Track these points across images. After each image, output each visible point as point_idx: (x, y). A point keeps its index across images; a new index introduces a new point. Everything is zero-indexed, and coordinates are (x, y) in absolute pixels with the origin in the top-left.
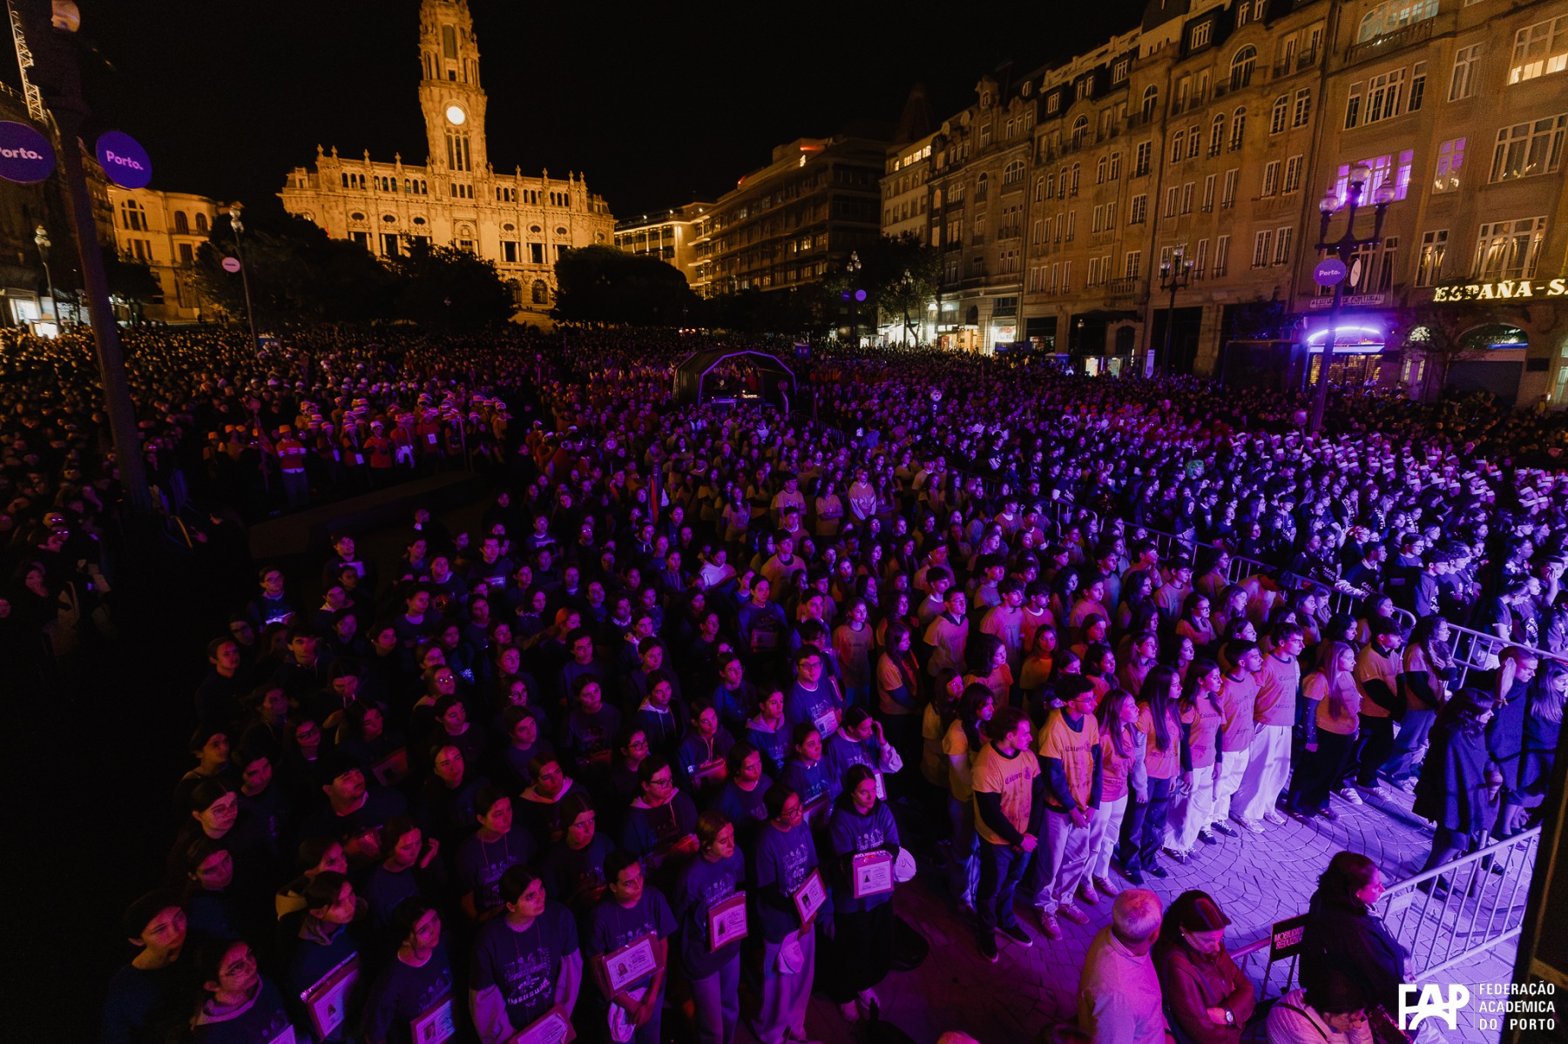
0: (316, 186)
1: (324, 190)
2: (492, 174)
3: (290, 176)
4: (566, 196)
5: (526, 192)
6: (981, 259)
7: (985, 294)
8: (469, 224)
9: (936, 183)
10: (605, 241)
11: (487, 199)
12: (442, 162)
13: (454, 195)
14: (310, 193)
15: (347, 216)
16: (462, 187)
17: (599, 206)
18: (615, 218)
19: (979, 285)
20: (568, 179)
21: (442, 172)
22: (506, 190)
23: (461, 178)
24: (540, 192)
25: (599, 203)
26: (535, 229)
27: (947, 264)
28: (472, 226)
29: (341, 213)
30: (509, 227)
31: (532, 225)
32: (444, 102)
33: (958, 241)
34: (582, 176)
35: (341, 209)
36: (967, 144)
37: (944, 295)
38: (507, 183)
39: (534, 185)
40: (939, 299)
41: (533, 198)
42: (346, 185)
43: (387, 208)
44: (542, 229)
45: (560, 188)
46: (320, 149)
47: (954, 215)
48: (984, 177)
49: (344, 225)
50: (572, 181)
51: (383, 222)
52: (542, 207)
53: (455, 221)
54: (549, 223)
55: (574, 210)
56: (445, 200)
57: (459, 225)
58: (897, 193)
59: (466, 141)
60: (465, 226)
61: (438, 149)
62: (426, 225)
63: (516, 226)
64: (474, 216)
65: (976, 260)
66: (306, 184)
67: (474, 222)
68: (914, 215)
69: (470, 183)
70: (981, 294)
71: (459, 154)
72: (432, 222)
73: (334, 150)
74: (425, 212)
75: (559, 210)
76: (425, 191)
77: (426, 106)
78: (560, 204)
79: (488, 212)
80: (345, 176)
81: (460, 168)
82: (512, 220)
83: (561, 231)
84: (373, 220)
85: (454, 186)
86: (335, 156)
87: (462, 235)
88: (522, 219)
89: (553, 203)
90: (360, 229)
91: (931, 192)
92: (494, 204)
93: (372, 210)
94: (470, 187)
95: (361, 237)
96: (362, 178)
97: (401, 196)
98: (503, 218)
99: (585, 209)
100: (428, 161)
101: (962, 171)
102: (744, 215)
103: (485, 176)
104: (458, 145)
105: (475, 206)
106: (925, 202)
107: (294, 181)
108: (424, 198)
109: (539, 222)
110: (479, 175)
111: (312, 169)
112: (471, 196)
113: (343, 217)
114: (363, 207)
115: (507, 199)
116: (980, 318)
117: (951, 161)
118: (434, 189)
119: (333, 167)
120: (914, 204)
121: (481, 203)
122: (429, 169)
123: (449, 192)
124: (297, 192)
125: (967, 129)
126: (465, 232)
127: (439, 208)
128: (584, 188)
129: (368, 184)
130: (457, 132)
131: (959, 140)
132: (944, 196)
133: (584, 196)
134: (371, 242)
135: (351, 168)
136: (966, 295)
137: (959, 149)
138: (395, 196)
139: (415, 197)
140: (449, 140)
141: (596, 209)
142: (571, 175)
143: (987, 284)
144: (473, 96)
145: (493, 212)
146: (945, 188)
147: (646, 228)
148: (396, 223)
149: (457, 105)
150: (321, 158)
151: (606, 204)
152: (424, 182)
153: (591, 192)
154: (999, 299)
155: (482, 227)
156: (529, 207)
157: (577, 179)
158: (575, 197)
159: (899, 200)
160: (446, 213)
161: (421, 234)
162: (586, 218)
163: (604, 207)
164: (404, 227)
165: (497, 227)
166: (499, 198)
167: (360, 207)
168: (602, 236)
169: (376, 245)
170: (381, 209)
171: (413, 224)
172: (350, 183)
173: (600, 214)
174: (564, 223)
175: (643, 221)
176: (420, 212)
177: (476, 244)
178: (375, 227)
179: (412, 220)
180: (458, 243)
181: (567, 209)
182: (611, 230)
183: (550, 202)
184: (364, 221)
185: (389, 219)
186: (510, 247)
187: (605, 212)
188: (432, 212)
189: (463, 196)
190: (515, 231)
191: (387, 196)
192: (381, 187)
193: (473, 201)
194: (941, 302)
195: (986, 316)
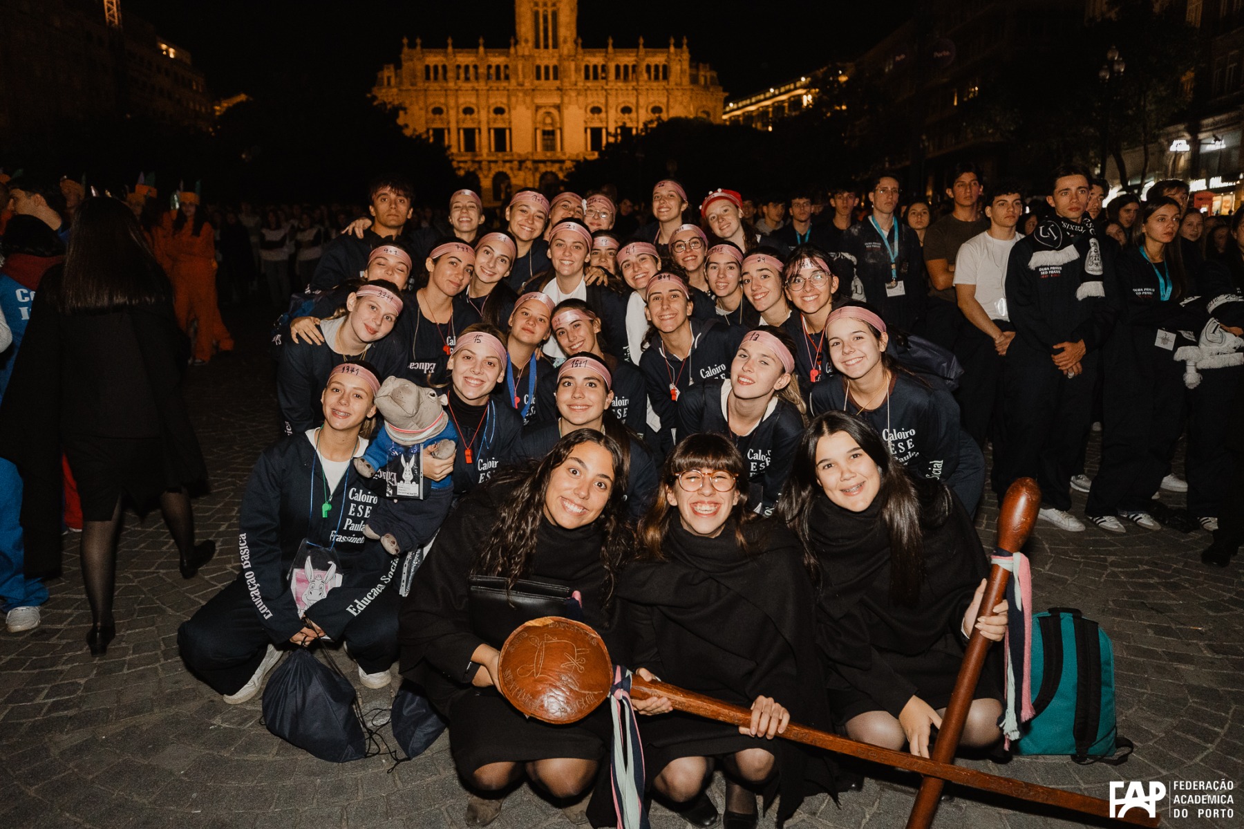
0: (401, 83)
1: (406, 86)
2: (580, 49)
3: (379, 76)
4: (665, 67)
5: (618, 67)
8: (552, 110)
10: (711, 119)
11: (573, 79)
12: (526, 42)
13: (538, 78)
14: (395, 90)
15: (427, 112)
16: (547, 68)
17: (706, 78)
18: (724, 91)
20: (668, 46)
21: (527, 53)
22: (595, 67)
23: (547, 58)
24: (634, 66)
25: (706, 74)
26: (626, 110)
28: (555, 112)
29: (421, 109)
30: (596, 110)
31: (623, 105)
34: (684, 39)
35: (421, 104)
38: (596, 59)
39: (628, 58)
41: (624, 73)
42: (428, 78)
43: (468, 100)
44: (634, 109)
45: (658, 58)
46: (405, 41)
49: (423, 121)
50: (672, 48)
51: (462, 115)
52: (635, 83)
53: (538, 108)
54: (642, 101)
55: (672, 83)
56: (527, 85)
57: (541, 112)
59: (554, 14)
60: (549, 114)
61: (524, 27)
62: (506, 115)
63: (604, 109)
64: (557, 101)
66: (393, 81)
67: (558, 108)
69: (555, 62)
71: (546, 30)
72: (513, 112)
73: (419, 41)
74: (505, 100)
75: (655, 84)
76: (507, 78)
78: (657, 78)
79: (573, 94)
80: (427, 68)
81: (546, 46)
82: (599, 101)
83: (656, 110)
84: (452, 113)
85: (538, 68)
86: (419, 47)
87: (544, 124)
88: (612, 100)
89: (650, 78)
90: (438, 125)
92: (580, 84)
93: (452, 102)
94: (555, 68)
95: (439, 133)
96: (444, 67)
97: (481, 85)
98: (590, 100)
99: (686, 80)
100: (512, 42)
103: (573, 53)
104: (545, 20)
105: (559, 89)
107: (382, 79)
108: (505, 84)
109: (631, 101)
110: (565, 52)
111: (398, 65)
112: (556, 78)
113: (423, 112)
114: (442, 100)
115: (596, 77)
118: (516, 73)
119: (417, 59)
121: (567, 85)
122: (512, 50)
123: (533, 76)
124: (384, 91)
126: (548, 120)
127: (521, 94)
128: (686, 55)
129: (450, 74)
130: (545, 4)
133: (686, 65)
134: (449, 139)
135: (434, 59)
138: (476, 85)
139: (494, 84)
140: (536, 15)
141: (702, 80)
142: (672, 40)
145: (579, 94)
148: (475, 116)
150: (405, 50)
151: (714, 74)
152: (506, 67)
153: (696, 59)
155: (566, 113)
156: (620, 84)
157: (679, 45)
158: (675, 68)
160: (528, 99)
161: (500, 125)
162: (688, 93)
163: (712, 78)
164: (484, 120)
165: (582, 111)
166: (587, 77)
167: (440, 101)
168: (708, 113)
169: (454, 142)
170: (461, 100)
171: (492, 115)
172: (432, 75)
173: (706, 87)
174: (661, 100)
175: (768, 95)
176: (499, 100)
177: (558, 132)
178: (454, 121)
179: (491, 110)
180: (539, 133)
181: (664, 83)
182: (721, 105)
183: (645, 76)
184: (444, 116)
185: (468, 111)
186: (596, 133)
187: (713, 83)
188: (513, 99)
189: (547, 78)
190: (603, 115)
191: (468, 86)
192: (462, 76)
193: (558, 83)
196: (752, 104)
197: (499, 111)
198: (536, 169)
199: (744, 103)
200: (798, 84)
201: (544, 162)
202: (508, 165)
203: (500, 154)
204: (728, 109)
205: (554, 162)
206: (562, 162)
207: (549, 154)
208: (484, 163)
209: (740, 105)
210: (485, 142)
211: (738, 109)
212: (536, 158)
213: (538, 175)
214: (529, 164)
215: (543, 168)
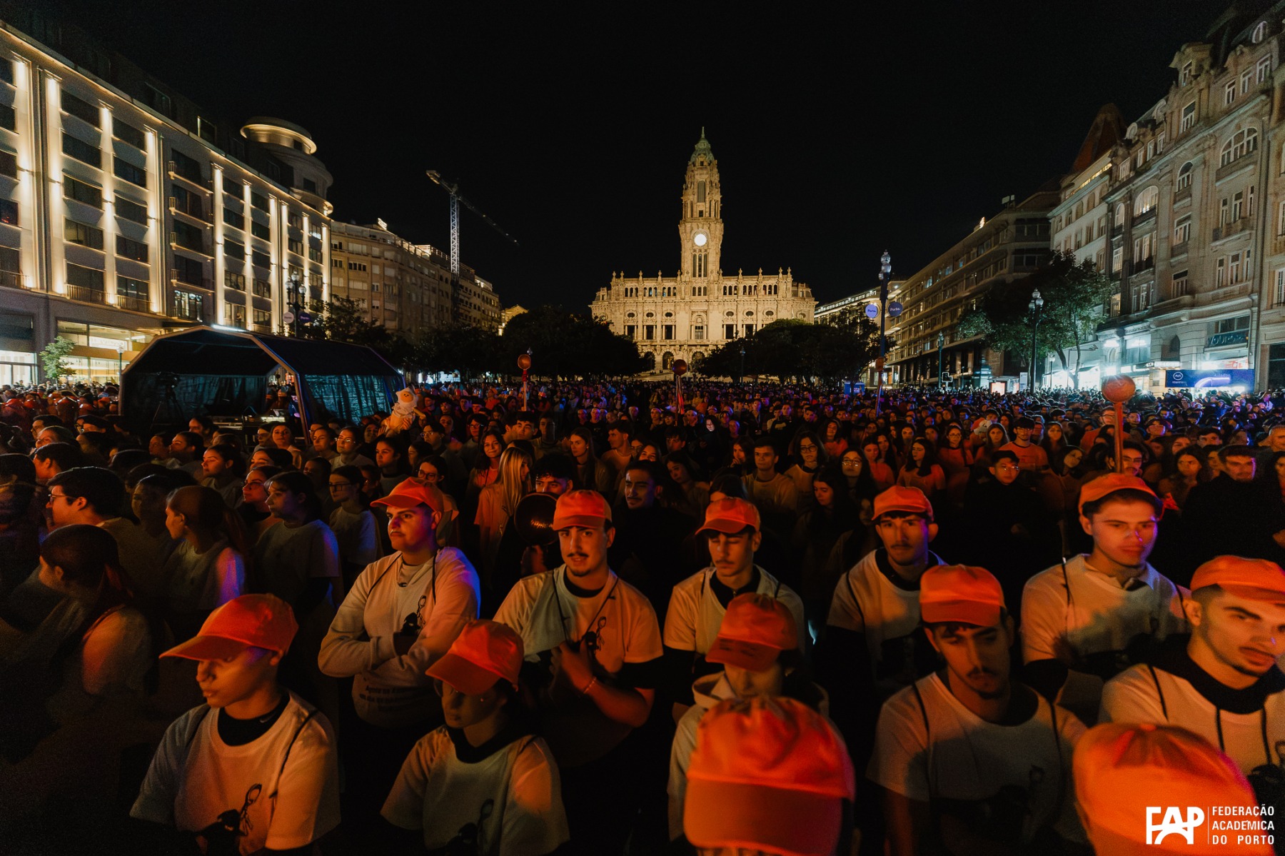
0: (610, 298)
1: (614, 300)
2: (721, 277)
3: (598, 294)
4: (776, 287)
5: (745, 287)
6: (1185, 273)
7: (1191, 318)
8: (702, 314)
9: (1116, 197)
10: (805, 319)
11: (716, 295)
12: (688, 273)
13: (694, 294)
14: (606, 303)
15: (624, 315)
16: (700, 288)
17: (803, 292)
18: (817, 300)
19: (1177, 306)
20: (778, 274)
21: (687, 280)
22: (730, 287)
23: (700, 282)
24: (755, 286)
25: (803, 289)
26: (749, 313)
27: (1134, 289)
28: (703, 314)
29: (621, 314)
30: (730, 314)
31: (747, 311)
32: (693, 232)
33: (1150, 258)
34: (789, 270)
35: (622, 311)
36: (1161, 138)
37: (1129, 329)
38: (731, 282)
39: (751, 281)
40: (1122, 334)
41: (749, 291)
42: (626, 295)
43: (650, 308)
44: (755, 313)
45: (771, 281)
46: (614, 274)
47: (1145, 226)
48: (1187, 168)
49: (622, 322)
50: (781, 275)
51: (645, 318)
52: (756, 297)
53: (693, 312)
54: (760, 308)
55: (780, 296)
56: (687, 299)
57: (695, 315)
58: (1069, 222)
59: (706, 256)
60: (700, 316)
61: (687, 264)
62: (673, 317)
63: (735, 313)
64: (705, 308)
65: (1176, 277)
66: (604, 297)
67: (706, 312)
68: (1089, 240)
69: (705, 285)
70: (1185, 320)
71: (700, 266)
72: (677, 315)
73: (622, 274)
74: (673, 308)
75: (769, 297)
76: (675, 294)
77: (683, 236)
78: (770, 293)
79: (716, 304)
80: (626, 289)
81: (700, 276)
82: (732, 308)
83: (770, 313)
84: (640, 316)
85: (694, 288)
86: (622, 278)
87: (697, 322)
88: (740, 307)
89: (765, 293)
90: (631, 324)
91: (1112, 209)
92: (721, 298)
93: (640, 310)
94: (705, 288)
95: (631, 329)
96: (637, 289)
97: (659, 299)
98: (726, 307)
99: (789, 295)
100: (679, 273)
101: (1154, 171)
102: (929, 285)
103: (716, 279)
104: (700, 260)
105: (707, 301)
106: (1103, 224)
107: (599, 296)
108: (673, 298)
109: (753, 308)
110: (712, 279)
111: (609, 288)
112: (705, 294)
113: (622, 316)
114: (634, 308)
115: (730, 294)
116: (1183, 351)
117: (1140, 162)
118: (680, 291)
119: (621, 284)
120: (1090, 230)
121: (712, 298)
122: (679, 278)
123: (691, 293)
124: (599, 303)
125: (1162, 119)
126: (699, 320)
127: (683, 305)
128: (790, 279)
129: (640, 293)
130: (700, 251)
131: (1149, 137)
132: (1130, 208)
133: (790, 285)
134: (637, 332)
135: (631, 284)
136: (1160, 324)
137: (1150, 147)
138: (655, 299)
139: (666, 298)
140: (694, 257)
141: (800, 294)
142: (781, 270)
143: (1193, 305)
144: (713, 225)
145: (719, 304)
146: (1130, 199)
148: (654, 317)
149: (702, 233)
150: (614, 279)
151: (809, 290)
152: (675, 288)
153: (797, 280)
154: (1217, 323)
155: (710, 315)
156: (746, 298)
157: (785, 273)
158: (782, 287)
159: (1071, 230)
160: (687, 307)
161: (669, 323)
162: (791, 302)
163: (807, 292)
164: (659, 321)
165: (721, 314)
166: (725, 294)
167: (632, 309)
168: (804, 316)
169: (639, 335)
170: (646, 309)
171: (664, 317)
172: (629, 294)
173: (803, 298)
174: (772, 307)
175: (847, 302)
176: (670, 308)
177: (705, 328)
178: (640, 321)
179: (664, 314)
180: (693, 328)
181: (775, 296)
182: (813, 310)
183: (763, 292)
184: (635, 318)
185: (650, 315)
186: (729, 329)
187: (808, 296)
188: (678, 308)
189: (700, 295)
190: (734, 317)
191: (650, 300)
192: (647, 294)
193: (706, 297)
194: (1126, 337)
195: (1195, 348)
196: (836, 308)
197: (669, 315)
198: (691, 350)
199: (831, 307)
200: (868, 295)
201: (695, 346)
202: (673, 347)
203: (668, 341)
204: (819, 311)
205: (701, 346)
206: (708, 345)
207: (699, 341)
208: (658, 347)
209: (828, 308)
210: (659, 333)
211: (827, 311)
212: (689, 343)
213: (691, 354)
214: (686, 347)
215: (694, 349)
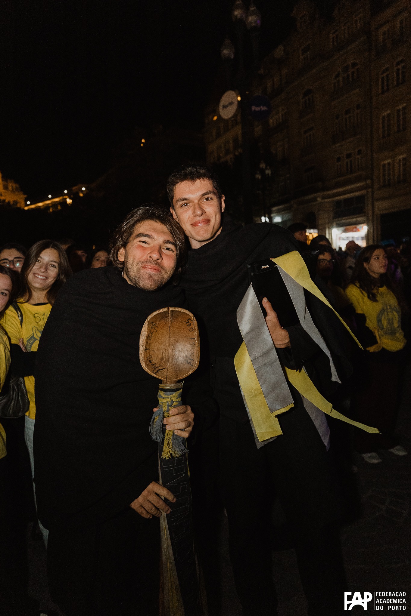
6: (313, 167)
7: (324, 198)
18: (23, 194)
25: (12, 185)
36: (285, 70)
40: (269, 213)
47: (278, 136)
48: (308, 92)
65: (307, 171)
70: (319, 200)
101: (281, 96)
131: (274, 72)
136: (300, 204)
141: (11, 188)
143: (324, 189)
147: (48, 202)
151: (17, 185)
154: (338, 203)
159: (221, 142)
182: (23, 202)
187: (16, 189)
194: (273, 215)
195: (327, 220)
